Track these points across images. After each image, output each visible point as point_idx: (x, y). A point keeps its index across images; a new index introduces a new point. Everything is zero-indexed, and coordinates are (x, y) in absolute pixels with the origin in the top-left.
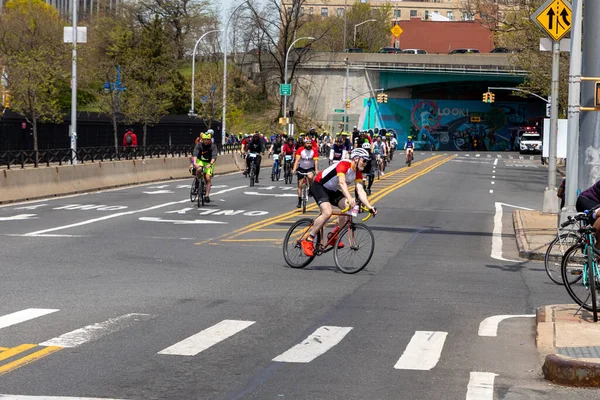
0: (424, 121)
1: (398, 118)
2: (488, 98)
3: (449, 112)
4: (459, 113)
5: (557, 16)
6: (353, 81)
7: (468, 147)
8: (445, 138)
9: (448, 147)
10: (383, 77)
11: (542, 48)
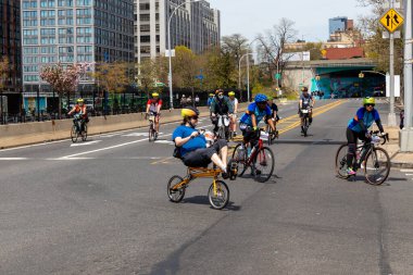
0: (335, 87)
1: (325, 86)
2: (361, 76)
3: (345, 82)
4: (350, 83)
5: (392, 19)
6: (306, 72)
7: (354, 96)
8: (344, 93)
9: (346, 97)
10: (318, 70)
11: (384, 37)
